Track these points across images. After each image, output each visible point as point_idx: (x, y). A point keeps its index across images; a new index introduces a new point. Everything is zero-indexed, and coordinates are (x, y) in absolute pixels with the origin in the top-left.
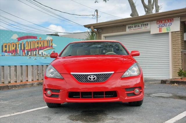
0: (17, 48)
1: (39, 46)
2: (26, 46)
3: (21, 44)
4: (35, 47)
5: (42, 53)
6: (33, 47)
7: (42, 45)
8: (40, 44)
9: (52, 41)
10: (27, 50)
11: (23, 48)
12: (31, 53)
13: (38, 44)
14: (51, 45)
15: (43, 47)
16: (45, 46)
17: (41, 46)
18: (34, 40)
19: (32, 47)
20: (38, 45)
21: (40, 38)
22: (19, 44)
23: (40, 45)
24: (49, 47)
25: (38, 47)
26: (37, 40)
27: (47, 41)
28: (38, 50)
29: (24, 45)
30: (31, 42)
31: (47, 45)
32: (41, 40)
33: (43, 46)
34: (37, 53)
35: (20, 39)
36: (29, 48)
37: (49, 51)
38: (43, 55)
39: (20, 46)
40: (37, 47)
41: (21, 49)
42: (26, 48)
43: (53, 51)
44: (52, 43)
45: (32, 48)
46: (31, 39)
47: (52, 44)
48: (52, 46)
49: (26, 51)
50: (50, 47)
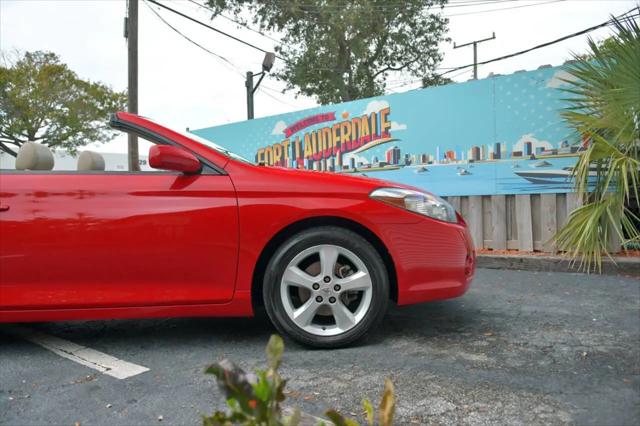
0: (286, 157)
1: (343, 142)
2: (305, 147)
3: (294, 143)
4: (330, 146)
5: (353, 160)
6: (325, 148)
7: (351, 137)
8: (346, 132)
9: (386, 115)
10: (308, 157)
11: (298, 155)
12: (320, 164)
13: (338, 134)
14: (383, 130)
15: (357, 140)
16: (362, 134)
17: (348, 140)
18: (326, 124)
19: (322, 147)
20: (338, 139)
21: (345, 116)
22: (289, 146)
23: (344, 138)
24: (377, 136)
25: (339, 143)
26: (335, 122)
27: (369, 120)
28: (338, 154)
29: (301, 144)
30: (317, 134)
31: (368, 133)
32: (349, 119)
33: (354, 138)
34: (337, 163)
35: (290, 131)
36: (315, 151)
37: (377, 150)
38: (356, 166)
39: (290, 149)
40: (335, 144)
41: (294, 158)
42: (306, 154)
43: (392, 148)
44: (386, 121)
45: (320, 150)
46: (316, 125)
47: (387, 125)
48: (386, 133)
49: (306, 162)
50: (380, 137)
